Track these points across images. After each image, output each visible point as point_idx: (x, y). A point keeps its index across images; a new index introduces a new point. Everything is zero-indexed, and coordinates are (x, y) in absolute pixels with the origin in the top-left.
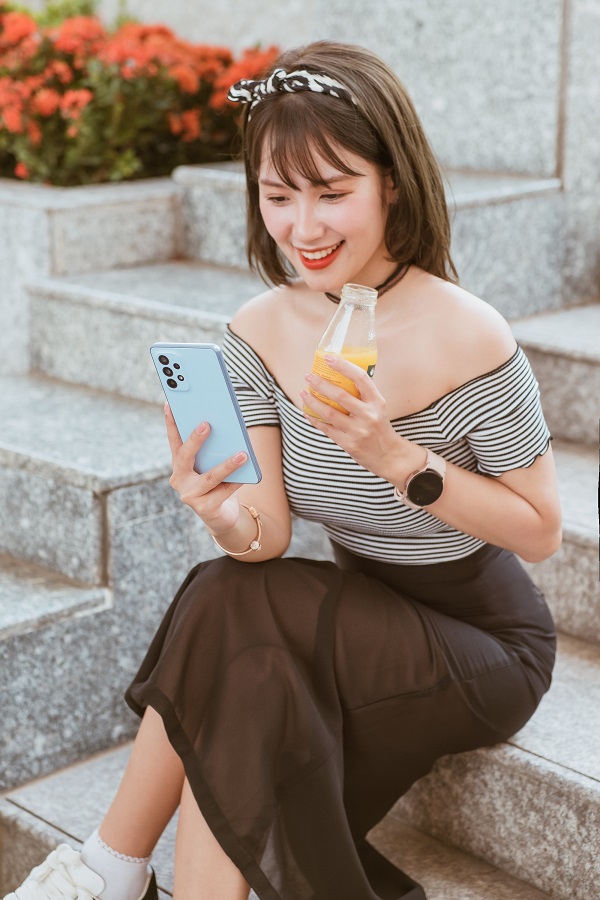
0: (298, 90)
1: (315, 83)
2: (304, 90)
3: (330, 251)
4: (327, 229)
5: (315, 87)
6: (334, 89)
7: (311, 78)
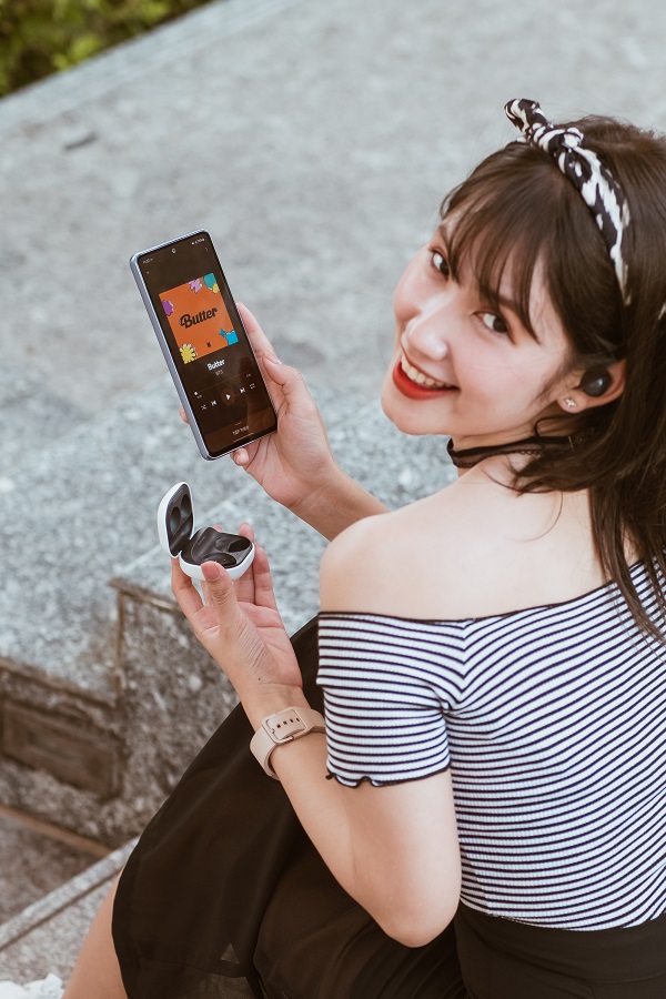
0: (569, 176)
1: (596, 188)
2: (576, 185)
3: (430, 382)
4: (448, 358)
5: (589, 193)
6: (607, 217)
7: (596, 177)
